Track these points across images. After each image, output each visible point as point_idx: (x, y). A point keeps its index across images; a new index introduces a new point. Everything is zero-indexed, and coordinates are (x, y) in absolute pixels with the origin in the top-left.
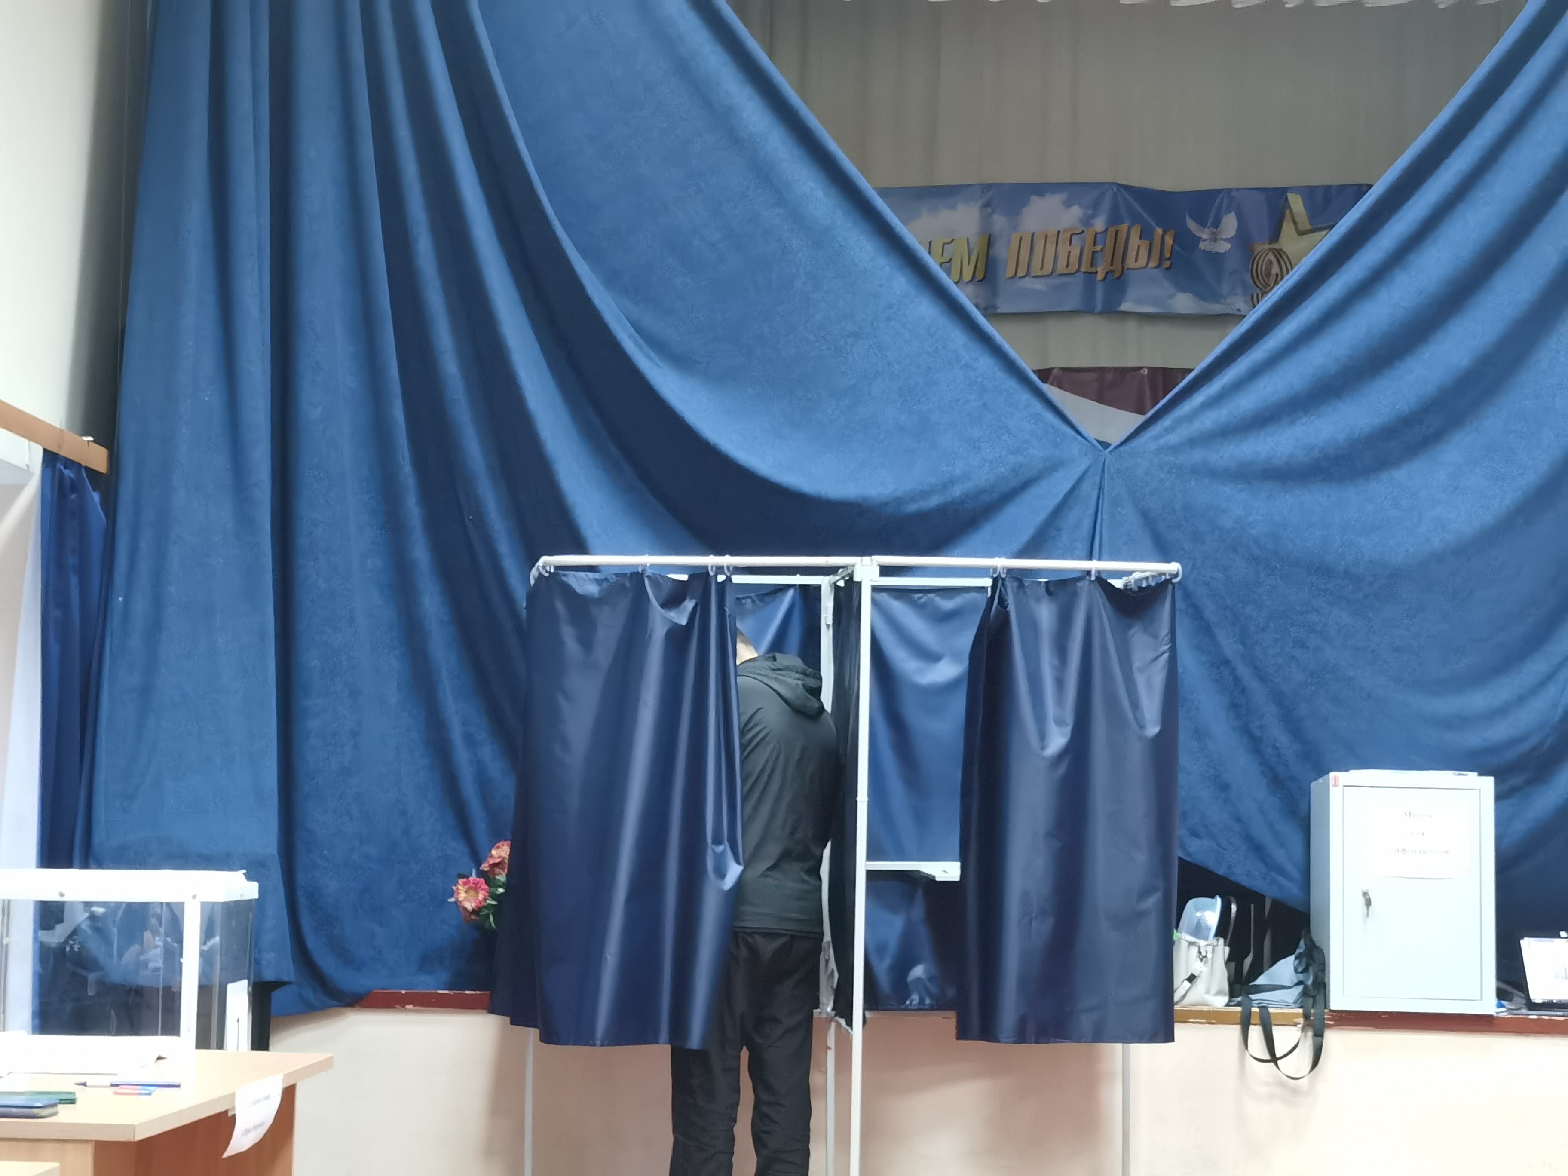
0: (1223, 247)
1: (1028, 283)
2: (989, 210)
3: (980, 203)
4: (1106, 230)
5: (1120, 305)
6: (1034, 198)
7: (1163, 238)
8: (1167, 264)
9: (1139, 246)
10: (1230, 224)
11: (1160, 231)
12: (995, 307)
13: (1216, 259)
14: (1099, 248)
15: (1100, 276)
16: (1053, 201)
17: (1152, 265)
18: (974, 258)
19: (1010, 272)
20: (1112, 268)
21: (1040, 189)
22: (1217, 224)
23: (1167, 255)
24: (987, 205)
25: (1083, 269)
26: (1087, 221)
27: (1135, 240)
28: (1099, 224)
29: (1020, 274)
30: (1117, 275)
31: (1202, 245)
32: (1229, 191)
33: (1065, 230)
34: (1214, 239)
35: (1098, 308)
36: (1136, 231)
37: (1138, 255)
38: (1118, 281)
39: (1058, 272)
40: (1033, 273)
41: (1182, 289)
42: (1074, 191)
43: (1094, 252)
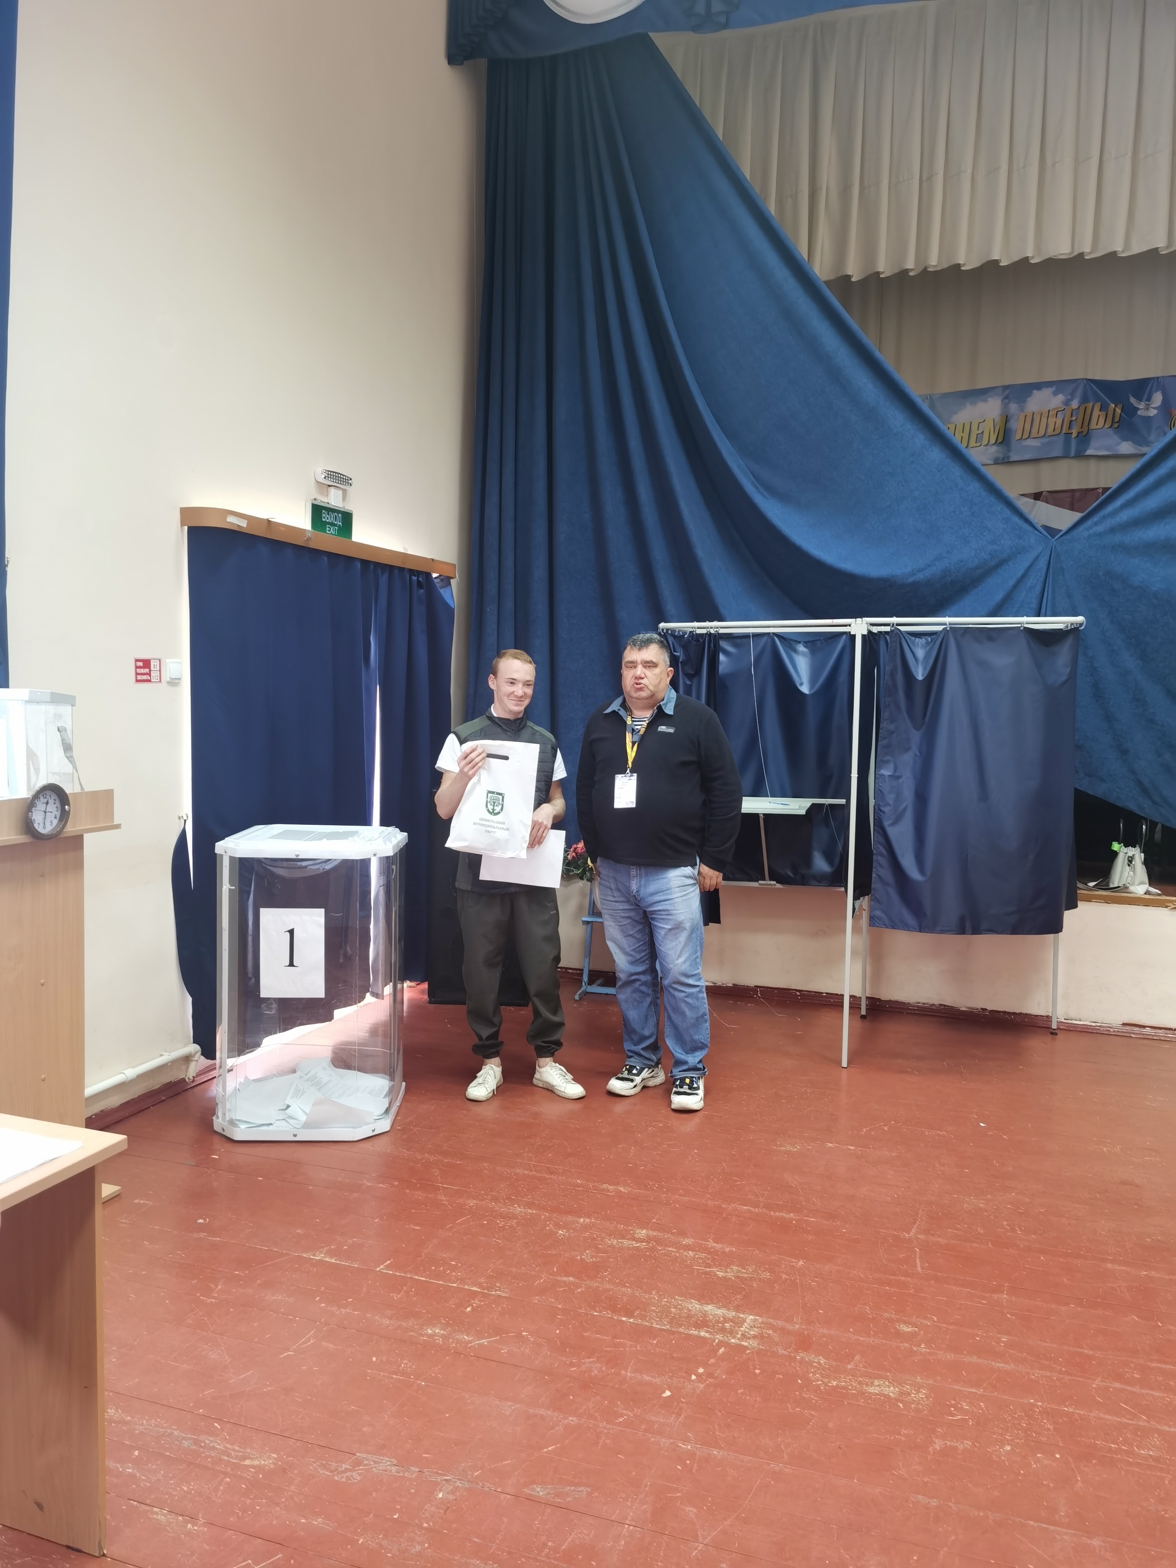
0: (1153, 412)
1: (1030, 442)
2: (1007, 401)
3: (1001, 398)
4: (1079, 408)
5: (1085, 452)
6: (1035, 392)
7: (1115, 410)
8: (1116, 425)
9: (1099, 415)
10: (1158, 399)
11: (1113, 405)
12: (1009, 457)
13: (1148, 419)
14: (1074, 418)
15: (1074, 435)
16: (1047, 392)
17: (1107, 426)
18: (997, 430)
19: (1018, 437)
20: (1082, 430)
21: (1038, 386)
22: (1149, 399)
23: (1117, 420)
24: (1006, 397)
25: (1064, 431)
26: (1067, 403)
27: (1096, 412)
28: (1075, 404)
29: (1024, 438)
30: (1084, 433)
31: (1139, 412)
32: (1158, 378)
33: (1053, 409)
34: (1147, 408)
35: (1073, 454)
36: (1097, 406)
37: (1098, 421)
38: (1085, 437)
39: (1048, 435)
40: (1032, 436)
41: (1124, 439)
42: (1059, 385)
43: (1071, 421)
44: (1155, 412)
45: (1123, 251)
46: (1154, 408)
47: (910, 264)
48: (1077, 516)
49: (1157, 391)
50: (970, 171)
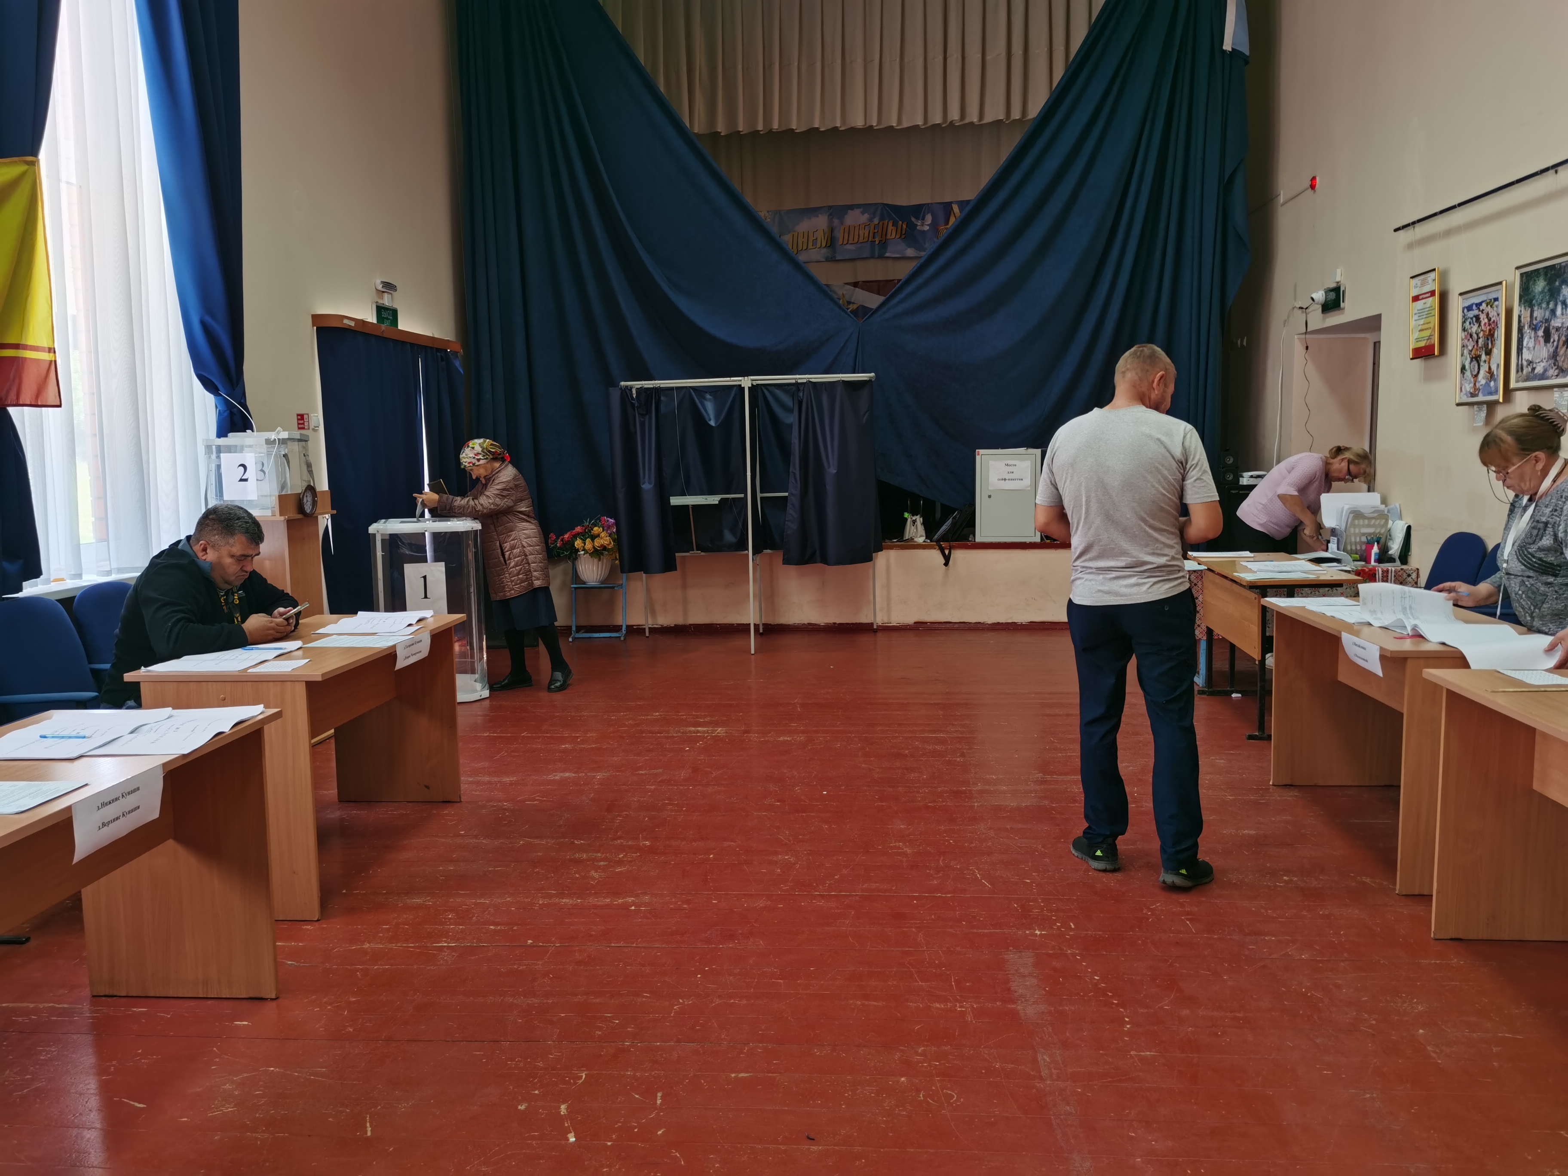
0: (926, 228)
1: (848, 247)
2: (831, 217)
3: (828, 214)
4: (879, 223)
5: (885, 254)
6: (849, 211)
7: (902, 226)
8: (903, 237)
9: (892, 229)
10: (929, 219)
11: (901, 222)
12: (835, 257)
13: (923, 232)
14: (876, 231)
15: (877, 242)
16: (857, 212)
17: (897, 237)
18: (826, 238)
19: (840, 242)
20: (881, 239)
21: (852, 207)
22: (923, 219)
23: (903, 232)
24: (831, 214)
25: (870, 240)
26: (871, 220)
27: (890, 227)
28: (876, 221)
29: (844, 243)
30: (884, 242)
31: (918, 228)
32: (928, 204)
33: (863, 224)
34: (922, 225)
35: (877, 256)
36: (890, 224)
37: (892, 233)
38: (884, 244)
39: (860, 242)
40: (850, 242)
41: (909, 246)
42: (865, 207)
43: (874, 233)
44: (928, 228)
45: (897, 126)
46: (927, 225)
47: (760, 127)
48: (880, 299)
49: (928, 213)
50: (796, 64)
